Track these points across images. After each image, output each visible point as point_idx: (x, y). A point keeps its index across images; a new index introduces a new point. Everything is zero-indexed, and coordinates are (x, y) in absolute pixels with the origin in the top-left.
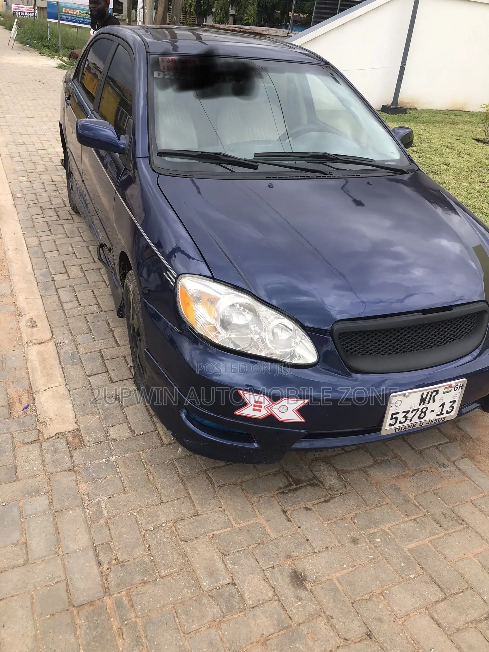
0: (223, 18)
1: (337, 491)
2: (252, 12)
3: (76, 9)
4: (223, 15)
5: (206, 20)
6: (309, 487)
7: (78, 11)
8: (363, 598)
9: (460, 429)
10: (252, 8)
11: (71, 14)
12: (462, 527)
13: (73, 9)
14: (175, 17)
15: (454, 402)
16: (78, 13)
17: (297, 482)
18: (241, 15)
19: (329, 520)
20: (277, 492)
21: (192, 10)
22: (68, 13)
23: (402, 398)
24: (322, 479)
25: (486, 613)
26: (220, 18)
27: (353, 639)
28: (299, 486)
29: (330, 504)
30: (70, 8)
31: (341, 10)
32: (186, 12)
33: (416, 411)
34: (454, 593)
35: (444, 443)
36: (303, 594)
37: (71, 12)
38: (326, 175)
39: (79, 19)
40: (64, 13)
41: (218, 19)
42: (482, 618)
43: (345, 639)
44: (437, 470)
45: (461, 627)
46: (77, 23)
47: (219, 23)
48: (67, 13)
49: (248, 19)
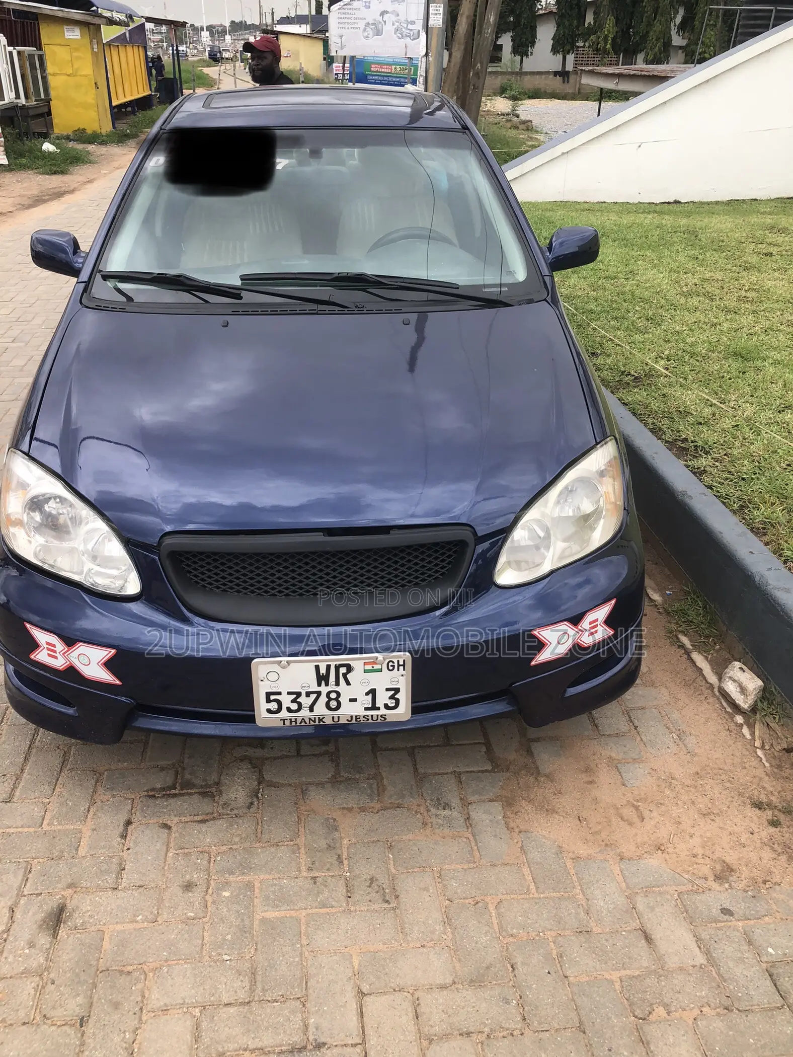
0: (660, 54)
1: (232, 810)
2: (712, 39)
3: (391, 65)
4: (660, 49)
5: (636, 59)
6: (196, 797)
7: (393, 67)
8: (124, 969)
9: (530, 753)
10: (712, 33)
11: (384, 72)
12: (386, 905)
13: (386, 64)
14: (479, 65)
15: (397, 690)
16: (393, 70)
17: (187, 785)
18: (692, 47)
19: (181, 849)
20: (146, 793)
21: (608, 46)
22: (379, 72)
23: (276, 668)
24: (223, 788)
25: (290, 1044)
26: (655, 55)
27: (55, 1019)
28: (185, 791)
29: (203, 827)
30: (381, 64)
31: (774, 26)
32: (597, 50)
33: (315, 695)
34: (270, 999)
35: (479, 771)
36: (44, 940)
37: (383, 70)
38: (346, 309)
39: (394, 79)
40: (373, 71)
41: (650, 57)
42: (277, 1050)
43: (45, 1016)
44: (428, 811)
45: (228, 1051)
46: (391, 85)
47: (652, 63)
48: (377, 71)
49: (705, 52)
